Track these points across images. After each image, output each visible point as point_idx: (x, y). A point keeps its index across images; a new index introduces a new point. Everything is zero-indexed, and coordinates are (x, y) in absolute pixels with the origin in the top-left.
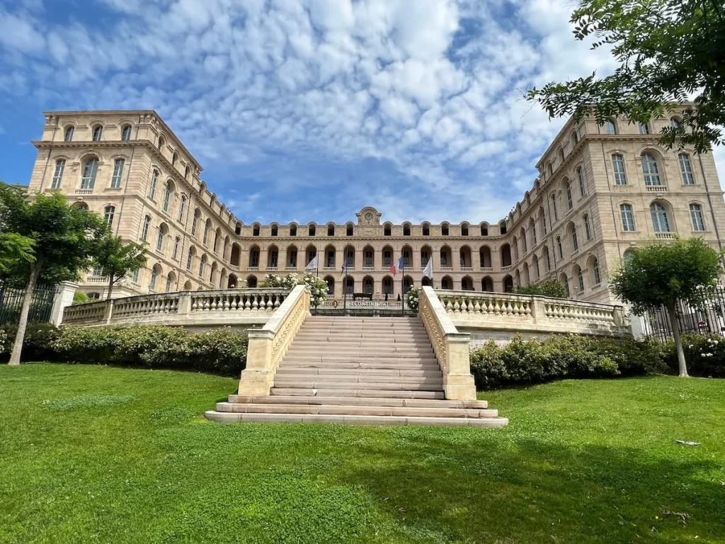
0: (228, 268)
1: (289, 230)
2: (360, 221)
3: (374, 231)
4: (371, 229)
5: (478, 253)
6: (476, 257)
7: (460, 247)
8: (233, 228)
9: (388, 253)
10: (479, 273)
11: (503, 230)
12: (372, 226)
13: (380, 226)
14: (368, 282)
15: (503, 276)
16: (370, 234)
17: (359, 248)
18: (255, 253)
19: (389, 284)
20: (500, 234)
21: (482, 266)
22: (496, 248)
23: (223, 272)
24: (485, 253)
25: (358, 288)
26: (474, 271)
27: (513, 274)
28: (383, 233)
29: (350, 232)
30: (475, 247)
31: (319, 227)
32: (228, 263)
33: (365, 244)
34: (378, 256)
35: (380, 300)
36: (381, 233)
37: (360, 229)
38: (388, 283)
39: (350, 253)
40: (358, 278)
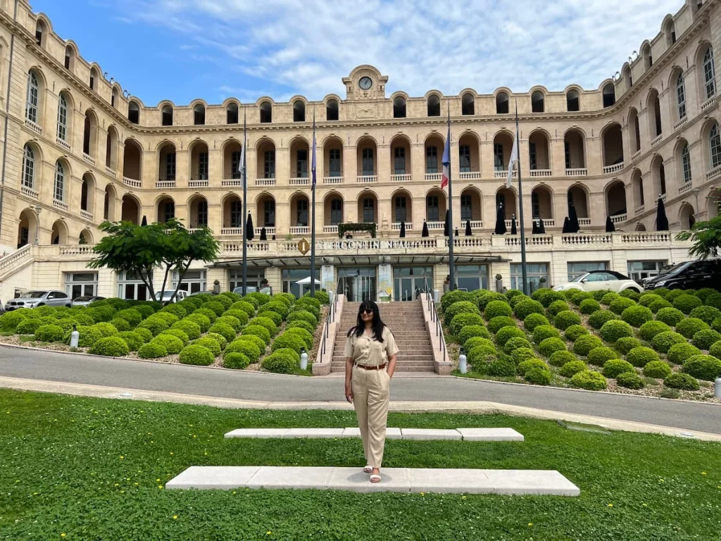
0: (119, 183)
1: (224, 113)
2: (350, 91)
3: (375, 110)
4: (371, 106)
5: (562, 144)
6: (557, 150)
7: (528, 134)
8: (124, 111)
9: (400, 150)
10: (563, 179)
11: (609, 99)
12: (371, 102)
13: (387, 100)
14: (368, 202)
15: (605, 182)
16: (368, 115)
17: (350, 140)
18: (167, 156)
19: (404, 205)
20: (601, 106)
21: (568, 166)
22: (593, 134)
23: (109, 190)
24: (574, 142)
25: (351, 214)
26: (555, 175)
27: (627, 179)
28: (392, 113)
29: (333, 113)
30: (557, 133)
31: (278, 105)
32: (119, 174)
33: (359, 134)
34: (384, 156)
35: (389, 233)
36: (388, 112)
37: (351, 107)
38: (401, 202)
39: (334, 152)
40: (350, 197)
